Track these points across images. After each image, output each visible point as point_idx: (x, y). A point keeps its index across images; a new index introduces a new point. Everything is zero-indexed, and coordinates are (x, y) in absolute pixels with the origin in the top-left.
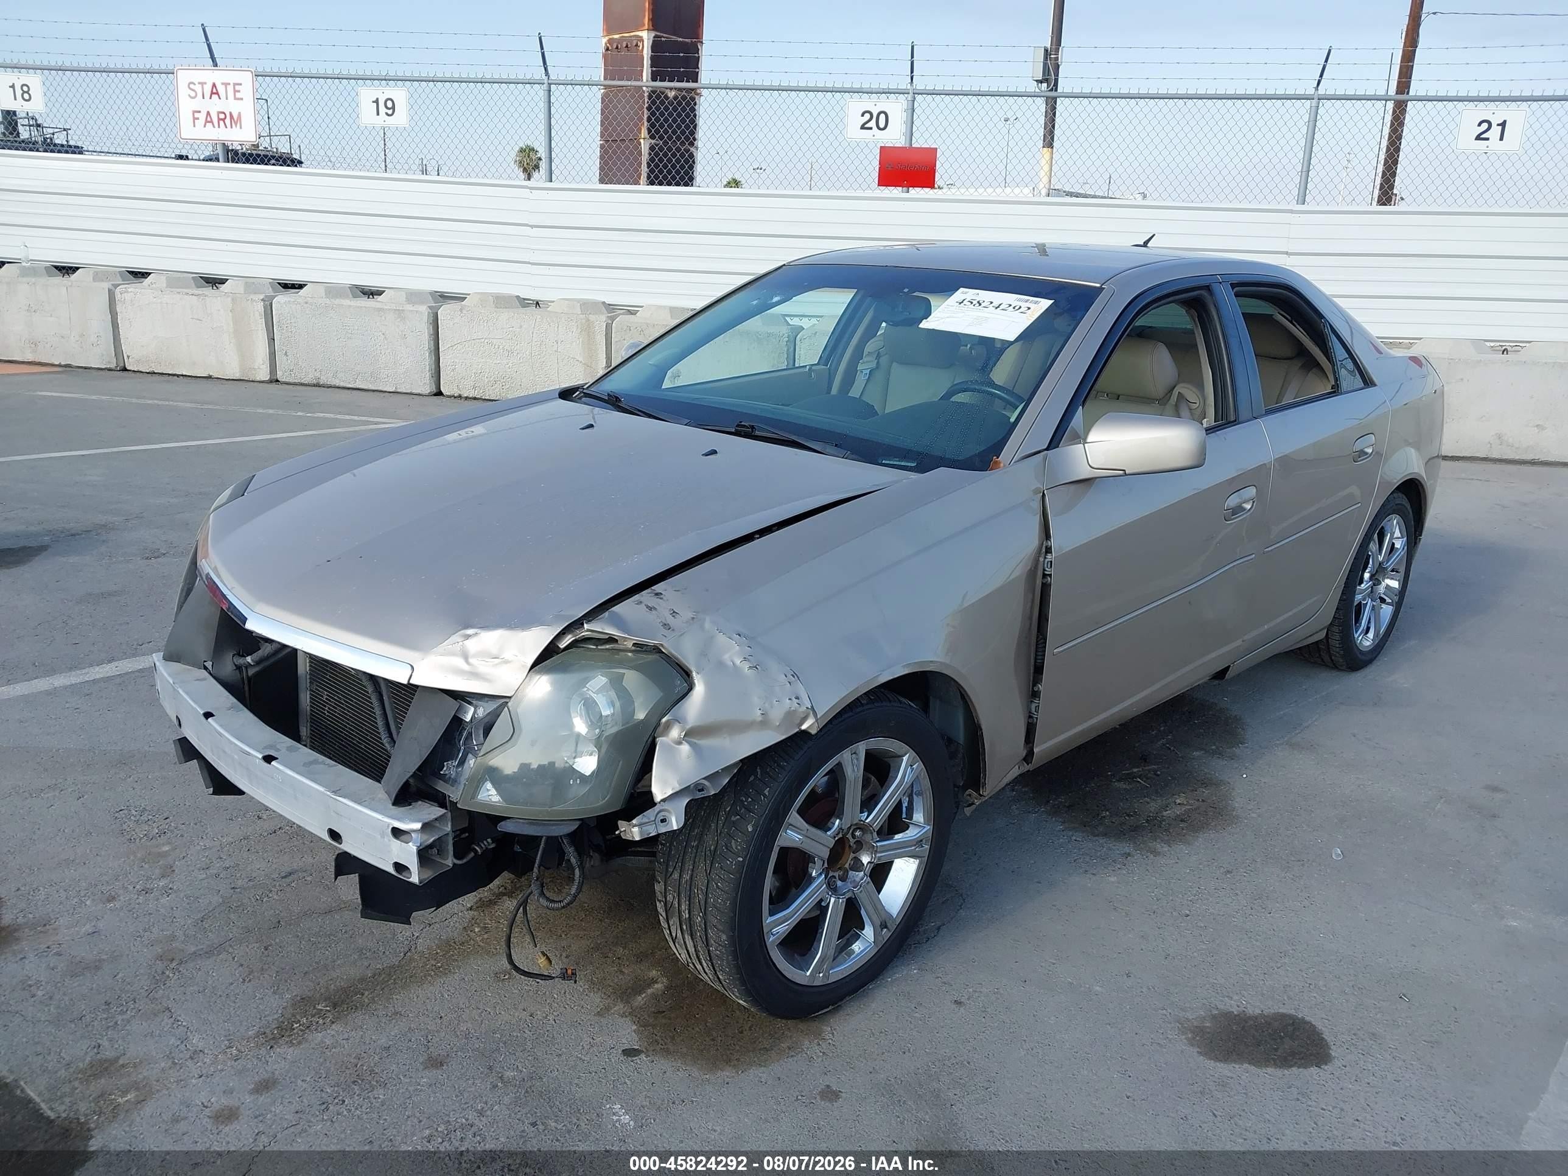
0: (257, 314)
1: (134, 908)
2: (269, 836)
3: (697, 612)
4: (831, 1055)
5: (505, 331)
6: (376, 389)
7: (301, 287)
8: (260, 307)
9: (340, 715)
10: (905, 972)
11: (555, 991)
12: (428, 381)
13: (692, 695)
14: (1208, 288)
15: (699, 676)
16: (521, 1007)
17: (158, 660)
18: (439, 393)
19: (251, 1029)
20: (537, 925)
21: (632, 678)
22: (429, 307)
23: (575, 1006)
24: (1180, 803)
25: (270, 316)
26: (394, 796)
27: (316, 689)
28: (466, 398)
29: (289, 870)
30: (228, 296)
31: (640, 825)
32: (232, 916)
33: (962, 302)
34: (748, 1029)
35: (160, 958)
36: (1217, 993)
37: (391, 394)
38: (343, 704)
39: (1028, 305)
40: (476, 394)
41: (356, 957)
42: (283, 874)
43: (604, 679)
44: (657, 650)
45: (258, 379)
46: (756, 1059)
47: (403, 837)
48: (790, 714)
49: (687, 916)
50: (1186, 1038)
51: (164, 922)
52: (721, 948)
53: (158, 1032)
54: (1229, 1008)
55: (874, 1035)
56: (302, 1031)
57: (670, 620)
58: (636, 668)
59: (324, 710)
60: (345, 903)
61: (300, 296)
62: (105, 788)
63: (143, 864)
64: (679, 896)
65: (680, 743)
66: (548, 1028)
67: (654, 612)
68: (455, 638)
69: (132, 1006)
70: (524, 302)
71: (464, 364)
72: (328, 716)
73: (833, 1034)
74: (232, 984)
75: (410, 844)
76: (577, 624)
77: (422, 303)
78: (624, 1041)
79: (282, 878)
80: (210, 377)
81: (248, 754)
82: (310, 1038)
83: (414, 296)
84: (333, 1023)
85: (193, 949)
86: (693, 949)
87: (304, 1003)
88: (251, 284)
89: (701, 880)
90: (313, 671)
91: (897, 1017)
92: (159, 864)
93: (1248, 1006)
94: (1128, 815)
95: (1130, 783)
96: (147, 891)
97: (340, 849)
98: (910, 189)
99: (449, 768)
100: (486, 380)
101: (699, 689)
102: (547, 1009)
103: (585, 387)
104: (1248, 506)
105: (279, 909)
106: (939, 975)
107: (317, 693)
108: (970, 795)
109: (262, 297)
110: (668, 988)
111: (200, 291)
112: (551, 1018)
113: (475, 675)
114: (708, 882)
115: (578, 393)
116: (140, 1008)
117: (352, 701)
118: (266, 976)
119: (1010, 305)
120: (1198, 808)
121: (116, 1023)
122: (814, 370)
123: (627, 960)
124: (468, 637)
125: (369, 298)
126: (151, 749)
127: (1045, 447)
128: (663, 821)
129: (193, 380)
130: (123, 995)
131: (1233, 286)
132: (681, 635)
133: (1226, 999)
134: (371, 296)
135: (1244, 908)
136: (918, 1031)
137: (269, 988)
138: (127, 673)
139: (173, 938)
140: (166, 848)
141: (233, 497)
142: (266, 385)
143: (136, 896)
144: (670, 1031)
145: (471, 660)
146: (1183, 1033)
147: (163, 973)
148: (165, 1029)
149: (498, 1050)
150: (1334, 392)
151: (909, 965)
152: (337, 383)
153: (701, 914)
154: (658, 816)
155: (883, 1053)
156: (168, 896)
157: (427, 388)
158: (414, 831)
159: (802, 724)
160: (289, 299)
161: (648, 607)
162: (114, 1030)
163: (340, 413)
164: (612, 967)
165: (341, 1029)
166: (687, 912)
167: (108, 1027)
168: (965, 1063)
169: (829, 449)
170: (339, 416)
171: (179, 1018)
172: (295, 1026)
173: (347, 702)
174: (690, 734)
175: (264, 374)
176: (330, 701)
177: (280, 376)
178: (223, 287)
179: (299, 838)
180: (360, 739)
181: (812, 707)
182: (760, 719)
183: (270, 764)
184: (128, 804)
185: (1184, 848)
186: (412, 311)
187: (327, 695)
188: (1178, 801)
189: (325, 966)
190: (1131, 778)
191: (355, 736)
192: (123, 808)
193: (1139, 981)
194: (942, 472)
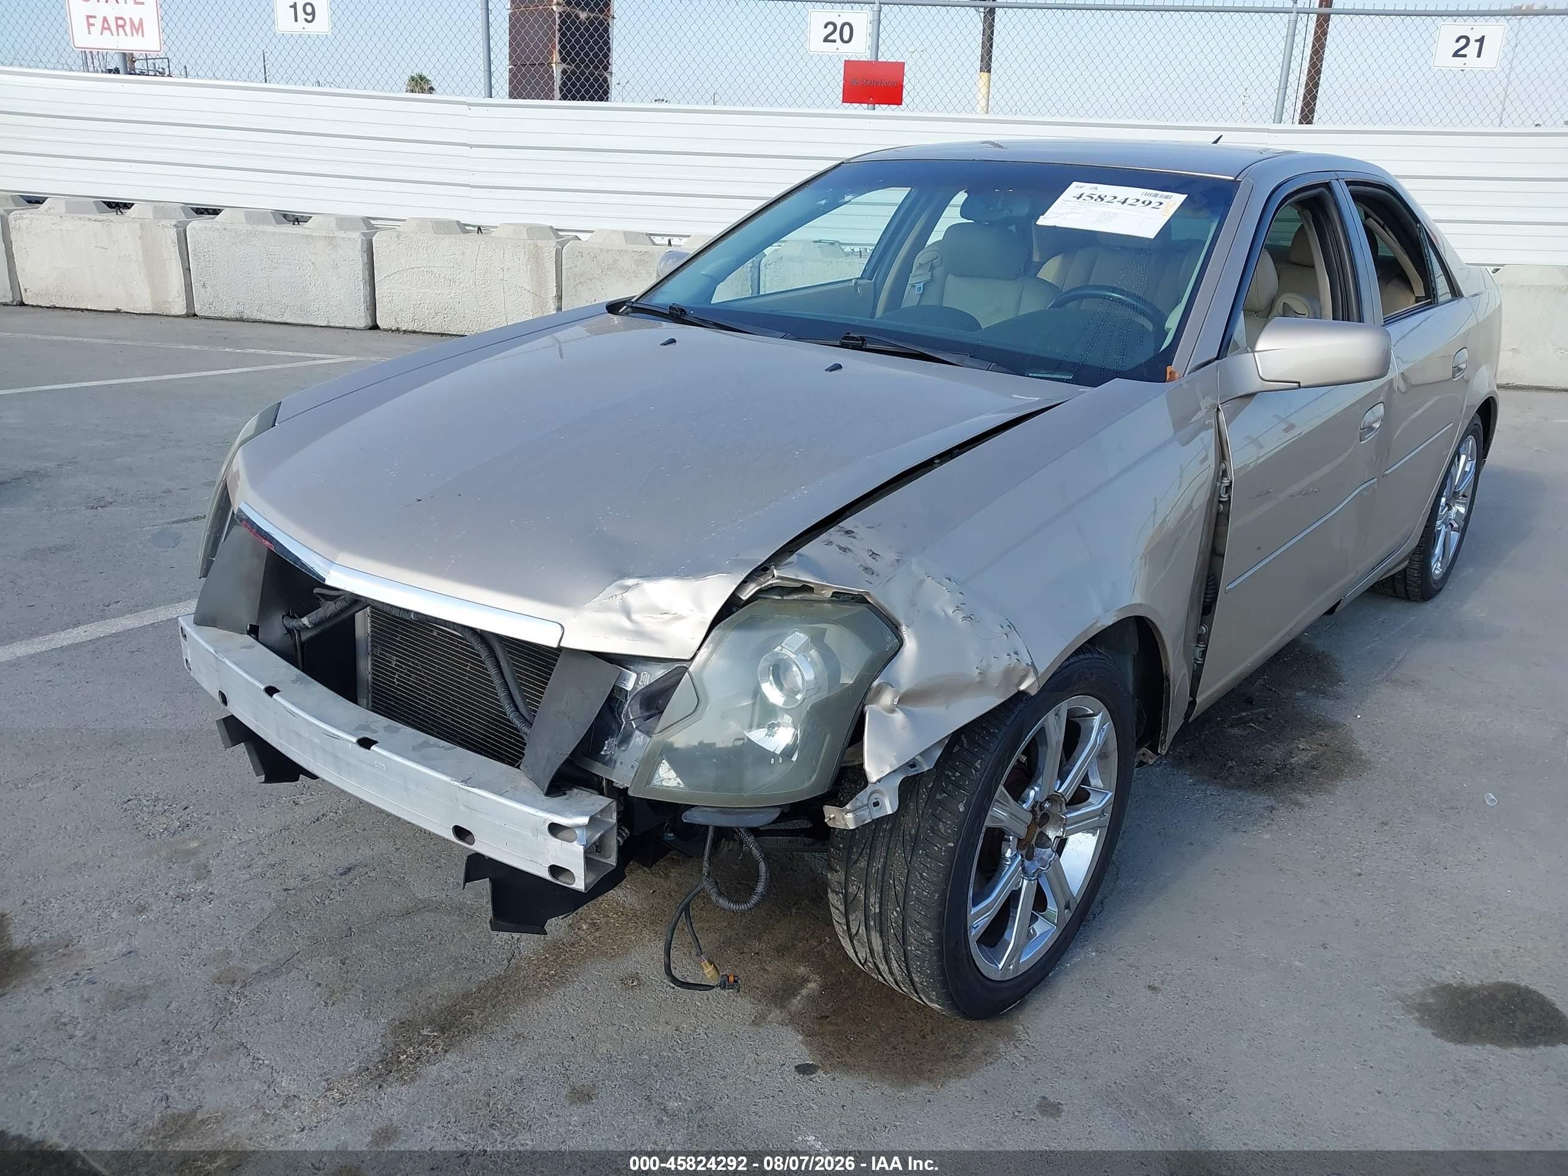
0: (169, 242)
1: (172, 919)
2: (313, 825)
3: (901, 553)
4: (1034, 1059)
5: (446, 258)
6: (306, 323)
7: (216, 212)
8: (173, 233)
9: (416, 684)
10: (1082, 956)
11: (697, 998)
12: (363, 315)
13: (903, 652)
14: (1328, 186)
15: (909, 630)
16: (662, 1020)
17: (188, 625)
18: (375, 327)
19: (350, 1065)
20: (653, 918)
21: (833, 634)
22: (362, 233)
23: (724, 1015)
24: (1303, 751)
25: (184, 243)
26: (547, 785)
27: (381, 654)
28: (405, 332)
29: (347, 865)
30: (136, 222)
31: (853, 811)
32: (293, 924)
33: (1080, 197)
34: (929, 1032)
35: (218, 980)
36: (1427, 963)
37: (323, 329)
38: (420, 671)
39: (1158, 199)
40: (416, 327)
41: (452, 968)
42: (340, 871)
43: (802, 635)
44: (861, 599)
45: (173, 313)
46: (951, 1069)
47: (562, 834)
48: (1008, 673)
49: (877, 910)
50: (1414, 1018)
51: (213, 935)
52: (924, 947)
53: (236, 1074)
54: (1446, 980)
55: (1072, 1032)
56: (411, 1063)
57: (870, 562)
58: (844, 622)
59: (393, 678)
60: (422, 902)
61: (217, 222)
62: (104, 774)
63: (171, 864)
64: (866, 886)
65: (892, 711)
66: (702, 1045)
67: (849, 554)
68: (610, 590)
69: (198, 1044)
70: (463, 228)
71: (402, 295)
72: (398, 685)
73: (1028, 1033)
74: (312, 1009)
75: (575, 843)
76: (763, 569)
77: (355, 230)
78: (794, 1055)
79: (341, 874)
80: (118, 311)
81: (337, 737)
82: (424, 1072)
83: (344, 223)
84: (446, 1051)
85: (255, 967)
86: (881, 948)
87: (405, 1028)
88: (161, 209)
89: (899, 870)
90: (377, 633)
91: (1092, 1009)
92: (190, 863)
93: (1465, 976)
94: (1256, 764)
95: (1244, 730)
96: (184, 898)
97: (471, 850)
98: (877, 106)
99: (609, 747)
100: (427, 312)
101: (910, 645)
102: (694, 1020)
103: (633, 300)
104: (1377, 425)
105: (346, 914)
106: (1121, 957)
107: (382, 659)
108: (1143, 754)
109: (174, 222)
110: (824, 987)
111: (104, 217)
112: (700, 1031)
113: (640, 634)
114: (908, 871)
115: (625, 307)
116: (208, 1046)
117: (435, 667)
118: (351, 997)
119: (1138, 200)
120: (1323, 754)
121: (182, 1067)
122: (860, 285)
123: (767, 955)
124: (627, 588)
125: (294, 224)
126: (149, 726)
127: (1215, 356)
128: (876, 804)
129: (100, 315)
130: (183, 1030)
131: (1348, 183)
132: (888, 581)
133: (1438, 969)
134: (296, 223)
135: (1417, 864)
136: (1120, 1025)
137: (358, 1012)
138: (99, 639)
139: (228, 954)
140: (194, 844)
141: (260, 430)
142: (183, 319)
143: (172, 905)
144: (843, 1040)
145: (635, 617)
146: (1411, 1013)
147: (226, 999)
148: (245, 1071)
149: (651, 1074)
150: (1430, 303)
151: (1084, 946)
152: (263, 317)
153: (898, 909)
154: (871, 798)
155: (1091, 1054)
156: (210, 902)
157: (363, 322)
158: (579, 827)
159: (1020, 683)
160: (206, 225)
161: (840, 548)
162: (180, 1076)
163: (272, 349)
164: (753, 964)
165: (458, 1059)
166: (877, 906)
167: (173, 1073)
168: (1185, 1060)
169: (968, 360)
170: (272, 352)
171: (258, 1055)
172: (402, 1057)
173: (425, 668)
174: (906, 700)
175: (180, 308)
176: (401, 667)
177: (198, 309)
178: (128, 212)
179: (348, 825)
180: (444, 711)
181: (1032, 663)
182: (977, 679)
183: (369, 749)
184: (135, 792)
185: (1327, 798)
186: (344, 238)
187: (397, 660)
188: (1301, 747)
189: (419, 981)
190: (1242, 722)
191: (438, 708)
192: (131, 797)
193: (1338, 952)
194: (1117, 383)
